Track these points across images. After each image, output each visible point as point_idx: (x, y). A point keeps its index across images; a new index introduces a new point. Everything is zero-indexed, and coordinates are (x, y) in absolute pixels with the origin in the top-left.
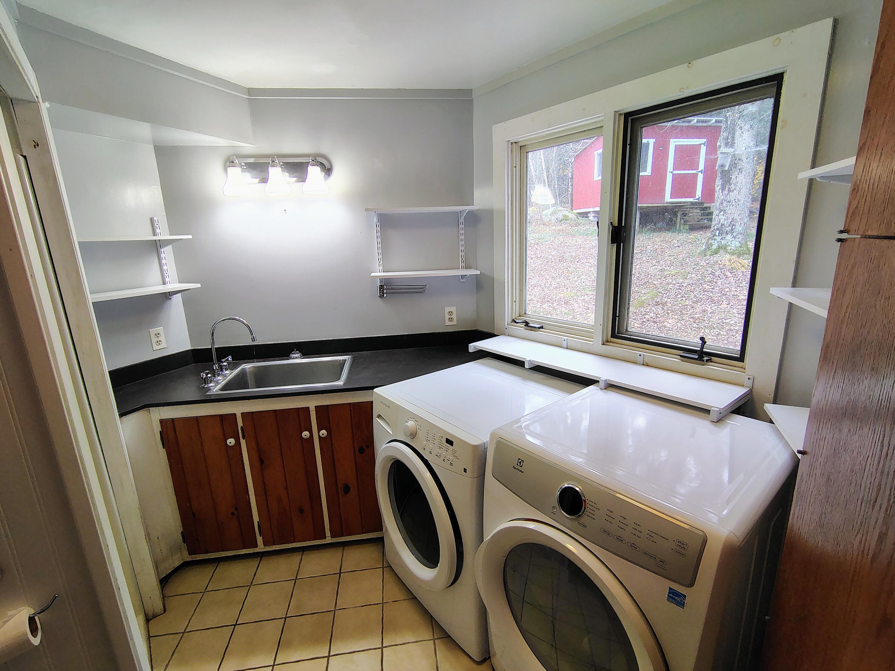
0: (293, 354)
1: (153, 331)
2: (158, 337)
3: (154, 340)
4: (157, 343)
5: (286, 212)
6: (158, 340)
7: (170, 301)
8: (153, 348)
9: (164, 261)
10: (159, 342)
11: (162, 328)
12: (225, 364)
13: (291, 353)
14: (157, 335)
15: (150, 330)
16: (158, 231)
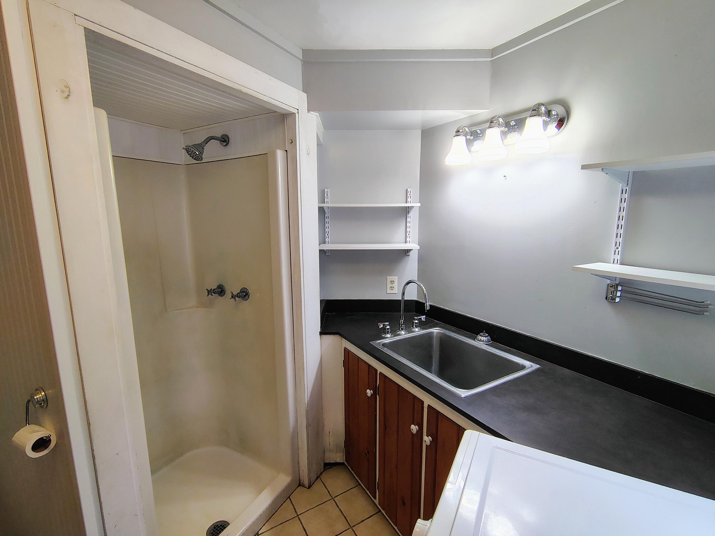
0: (480, 335)
1: (390, 278)
2: (392, 283)
3: (389, 285)
4: (390, 288)
5: (506, 179)
6: (391, 286)
7: (408, 257)
8: (387, 291)
9: (408, 225)
10: (392, 288)
11: (397, 277)
12: (416, 321)
13: (479, 334)
14: (392, 282)
15: (387, 277)
16: (409, 200)
